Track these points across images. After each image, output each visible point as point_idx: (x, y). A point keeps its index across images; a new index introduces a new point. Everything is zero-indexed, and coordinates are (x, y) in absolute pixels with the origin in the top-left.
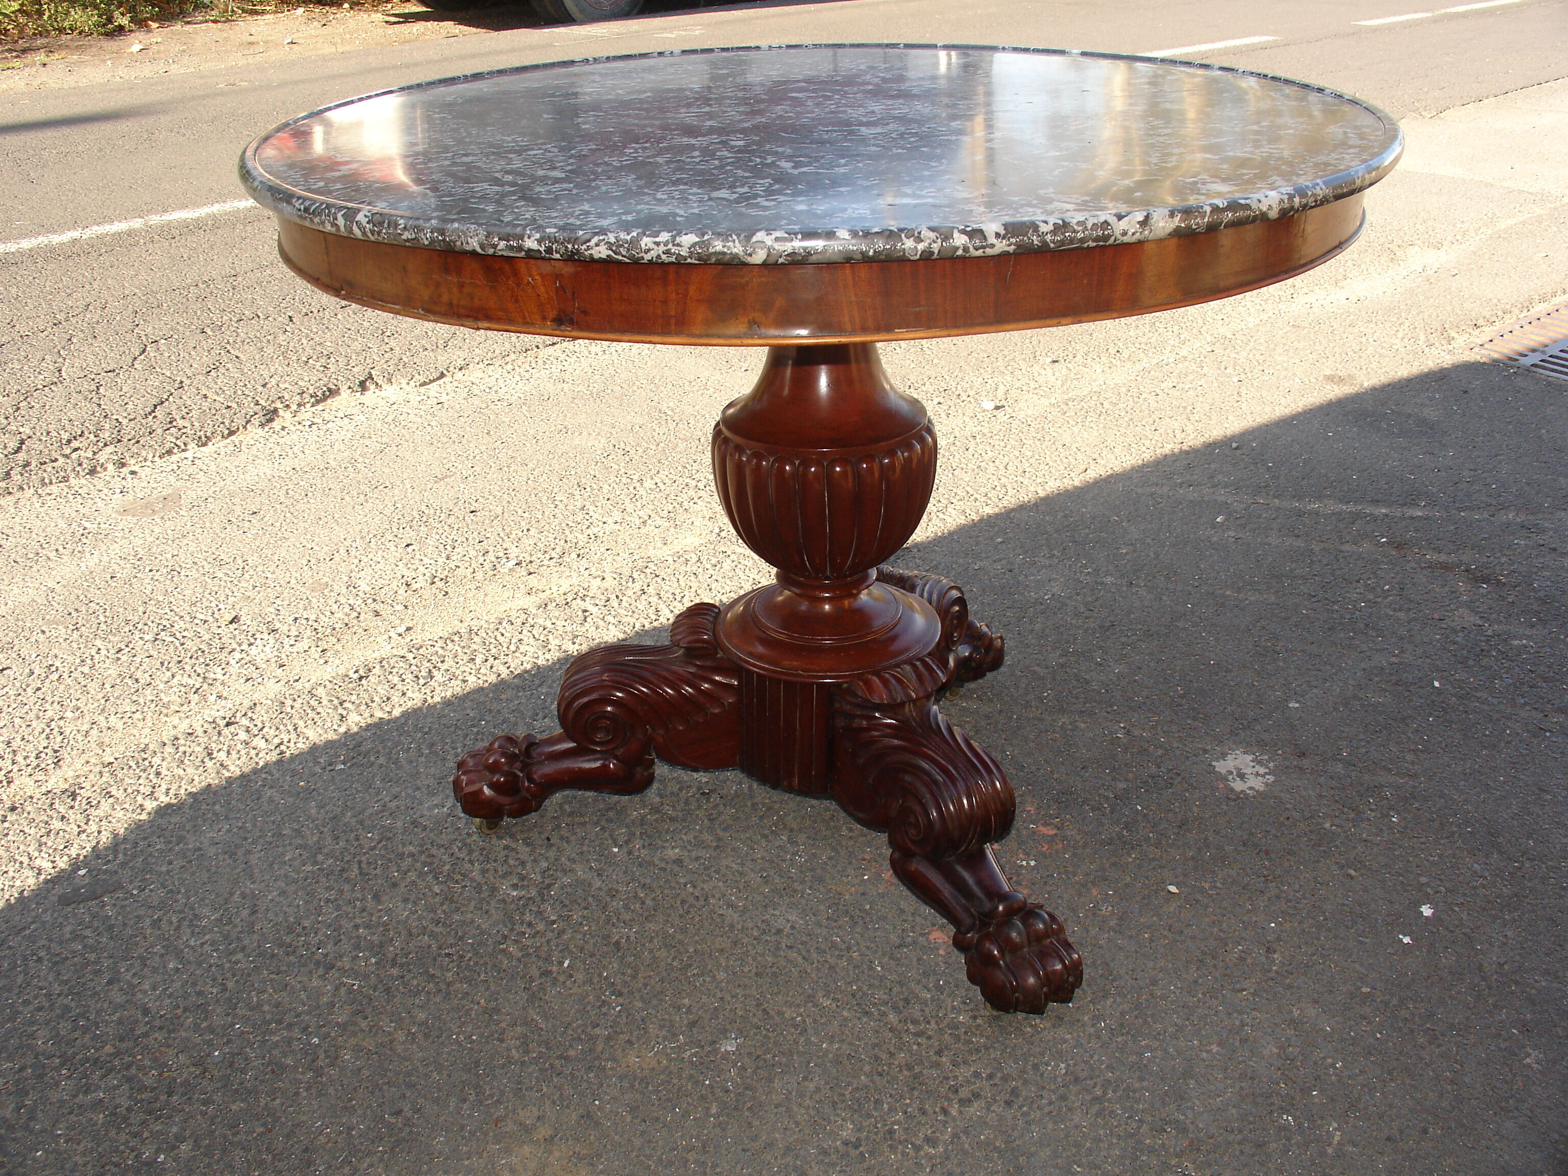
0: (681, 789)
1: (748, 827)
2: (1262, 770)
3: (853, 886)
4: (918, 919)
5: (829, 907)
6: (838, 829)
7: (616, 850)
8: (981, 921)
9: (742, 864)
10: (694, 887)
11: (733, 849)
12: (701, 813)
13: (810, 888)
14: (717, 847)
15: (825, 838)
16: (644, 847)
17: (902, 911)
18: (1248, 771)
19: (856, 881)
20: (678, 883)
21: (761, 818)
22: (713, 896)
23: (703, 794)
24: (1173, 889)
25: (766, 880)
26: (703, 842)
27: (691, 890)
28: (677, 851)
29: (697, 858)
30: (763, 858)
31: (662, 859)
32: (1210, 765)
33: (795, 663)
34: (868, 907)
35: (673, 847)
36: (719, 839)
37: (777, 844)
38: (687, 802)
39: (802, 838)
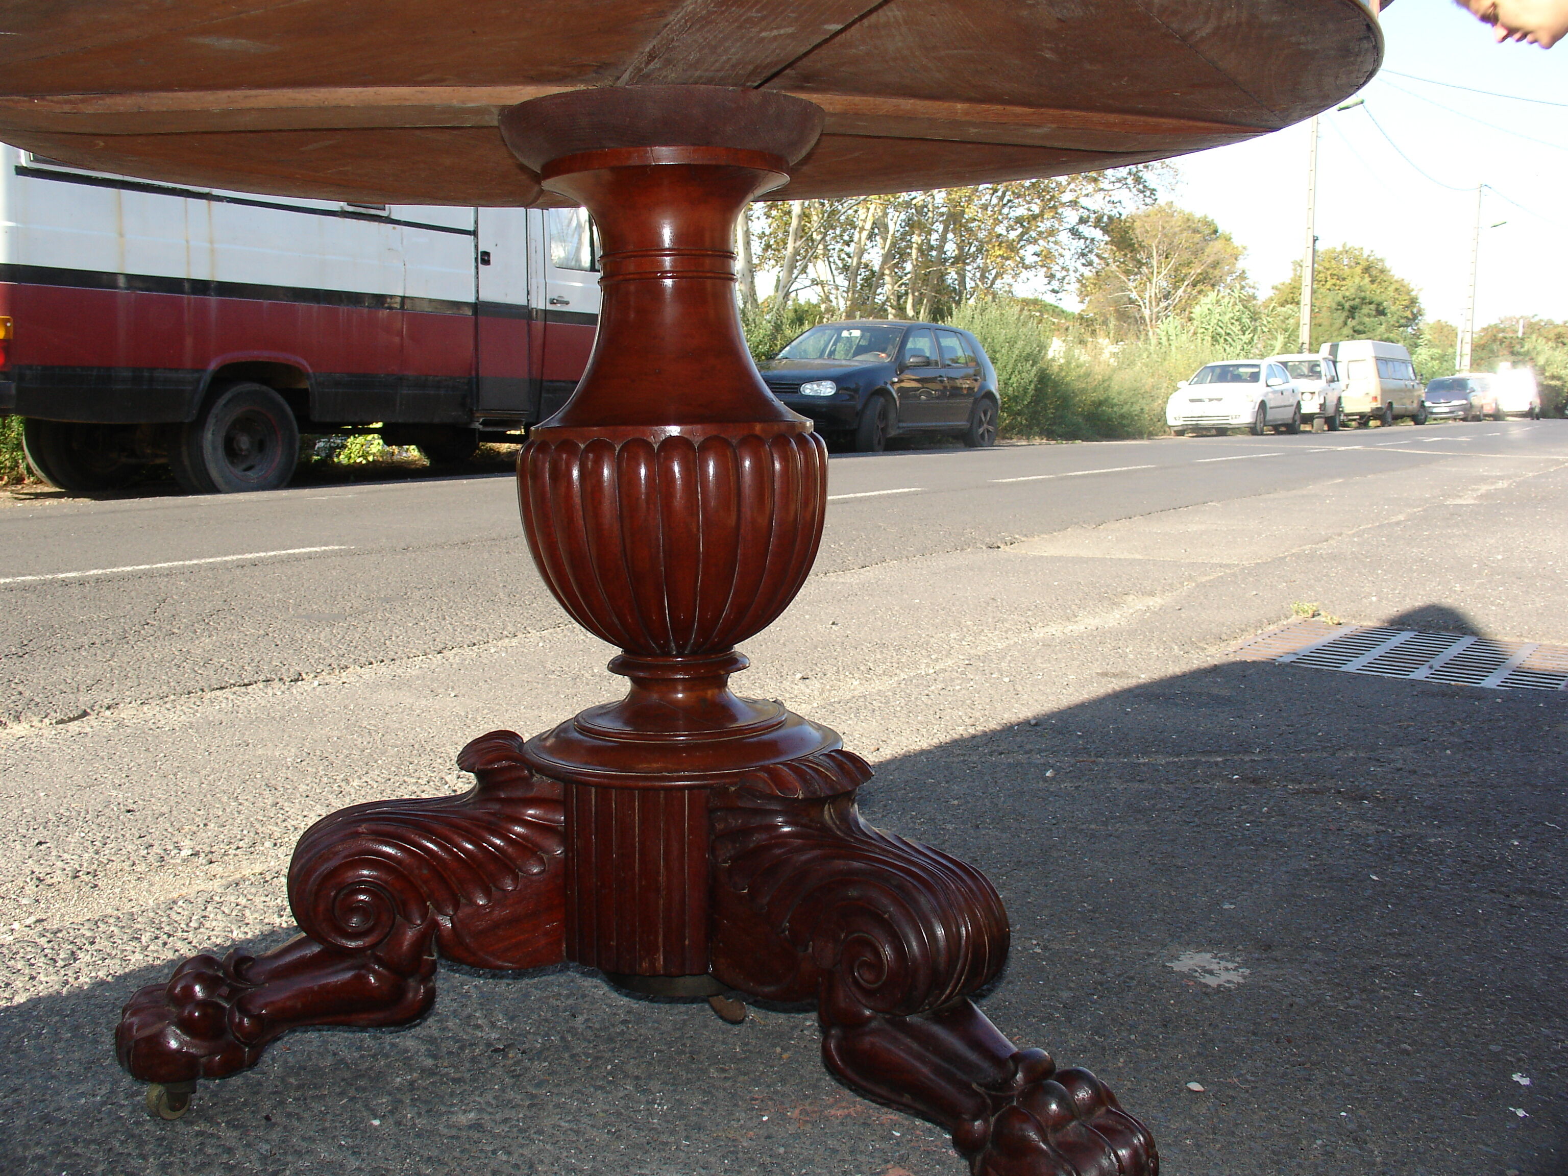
0: (462, 1048)
1: (573, 1080)
2: (1230, 965)
3: (751, 1129)
4: (862, 1158)
5: (724, 1157)
6: (705, 1071)
7: (376, 1122)
9: (576, 1120)
10: (509, 1153)
11: (557, 1106)
12: (498, 1071)
13: (687, 1138)
14: (531, 1106)
15: (689, 1081)
16: (419, 1114)
17: (834, 1151)
18: (1215, 967)
19: (750, 1124)
20: (482, 1151)
21: (589, 1068)
22: (541, 1162)
23: (496, 1050)
24: (1195, 1086)
25: (617, 1136)
26: (510, 1101)
27: (505, 1158)
28: (472, 1115)
29: (506, 1121)
30: (604, 1111)
31: (448, 1127)
32: (1164, 966)
34: (782, 1150)
35: (465, 1112)
36: (533, 1096)
37: (621, 1094)
38: (473, 1060)
39: (655, 1085)
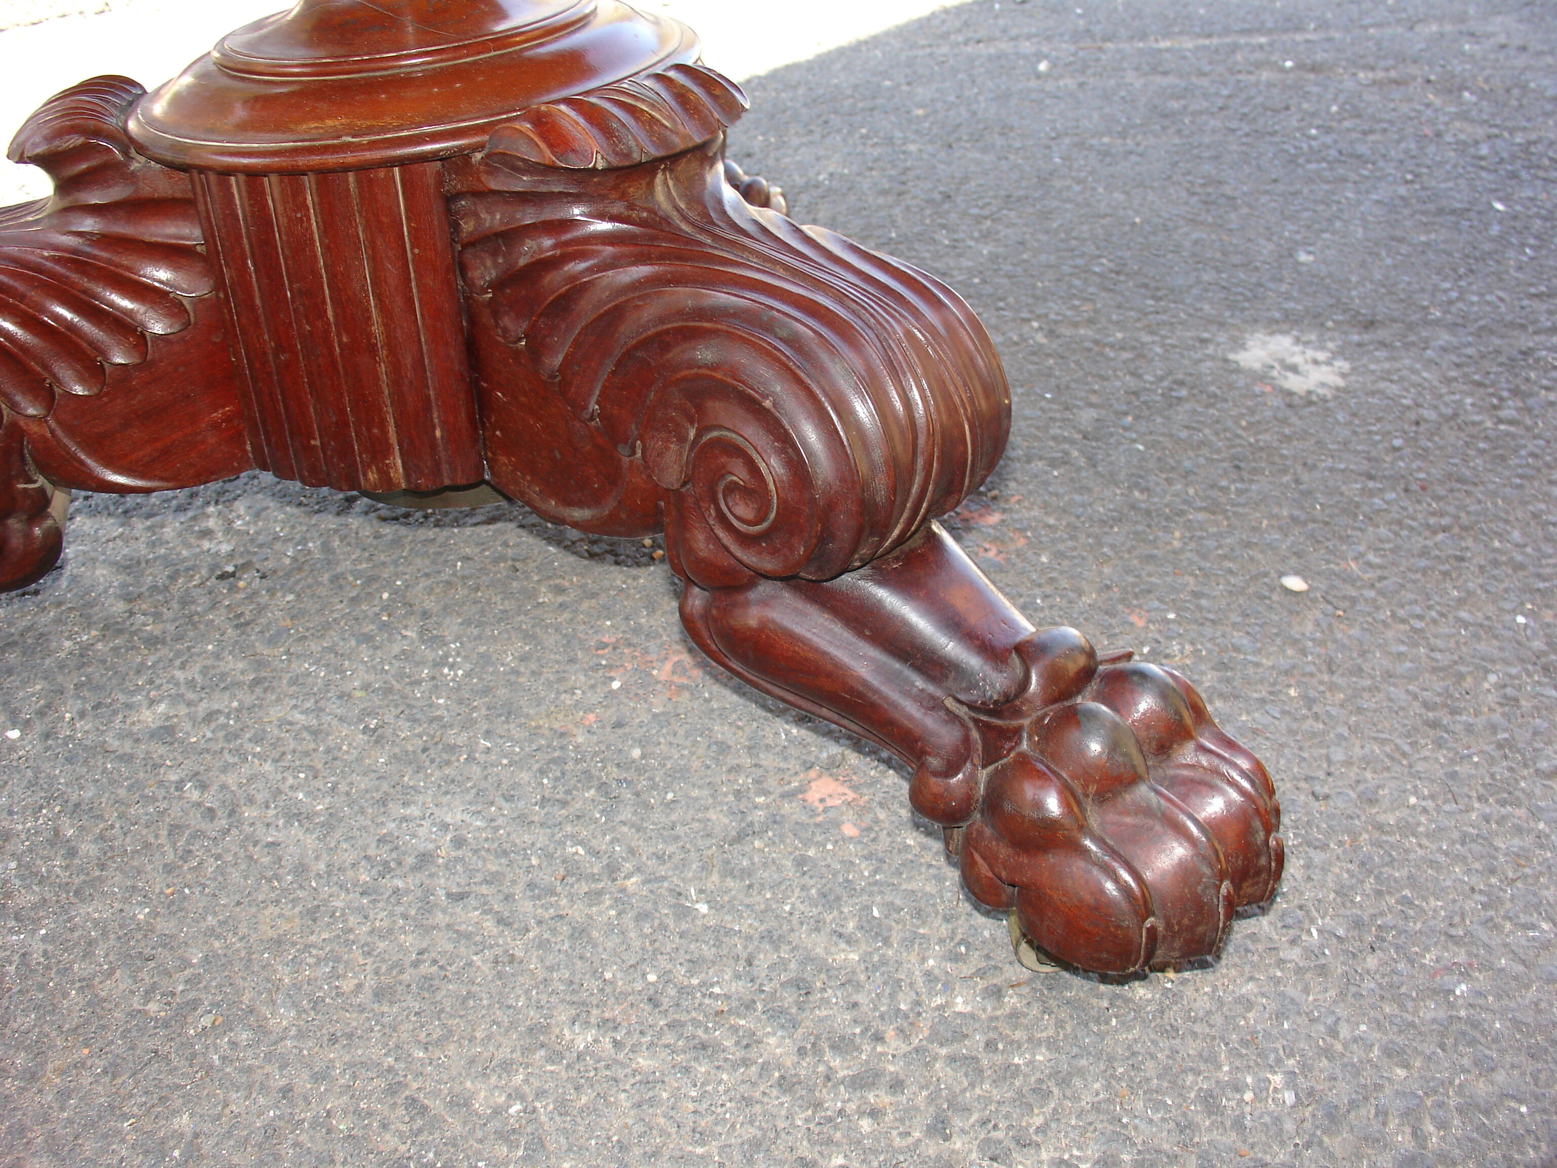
0: (173, 578)
1: (327, 627)
2: (1321, 356)
3: (590, 710)
4: (768, 760)
5: (542, 772)
6: (531, 595)
7: (14, 734)
8: (985, 729)
9: (318, 710)
10: (203, 787)
11: (294, 682)
12: (217, 617)
13: (488, 734)
14: (256, 682)
15: (504, 616)
16: (82, 714)
17: (723, 748)
18: (1298, 360)
19: (593, 698)
20: (161, 783)
21: (354, 600)
22: (251, 801)
23: (223, 576)
24: (1295, 583)
25: (377, 737)
26: (223, 676)
27: (195, 795)
28: (162, 708)
29: (210, 717)
30: (366, 687)
31: (121, 737)
32: (1226, 360)
33: (330, 123)
34: (636, 753)
35: (152, 702)
36: (260, 664)
37: (396, 649)
38: (185, 601)
39: (451, 626)
